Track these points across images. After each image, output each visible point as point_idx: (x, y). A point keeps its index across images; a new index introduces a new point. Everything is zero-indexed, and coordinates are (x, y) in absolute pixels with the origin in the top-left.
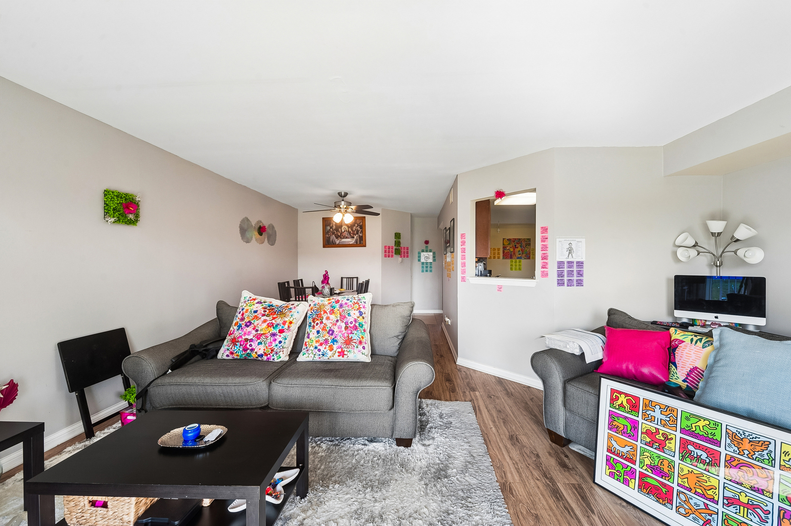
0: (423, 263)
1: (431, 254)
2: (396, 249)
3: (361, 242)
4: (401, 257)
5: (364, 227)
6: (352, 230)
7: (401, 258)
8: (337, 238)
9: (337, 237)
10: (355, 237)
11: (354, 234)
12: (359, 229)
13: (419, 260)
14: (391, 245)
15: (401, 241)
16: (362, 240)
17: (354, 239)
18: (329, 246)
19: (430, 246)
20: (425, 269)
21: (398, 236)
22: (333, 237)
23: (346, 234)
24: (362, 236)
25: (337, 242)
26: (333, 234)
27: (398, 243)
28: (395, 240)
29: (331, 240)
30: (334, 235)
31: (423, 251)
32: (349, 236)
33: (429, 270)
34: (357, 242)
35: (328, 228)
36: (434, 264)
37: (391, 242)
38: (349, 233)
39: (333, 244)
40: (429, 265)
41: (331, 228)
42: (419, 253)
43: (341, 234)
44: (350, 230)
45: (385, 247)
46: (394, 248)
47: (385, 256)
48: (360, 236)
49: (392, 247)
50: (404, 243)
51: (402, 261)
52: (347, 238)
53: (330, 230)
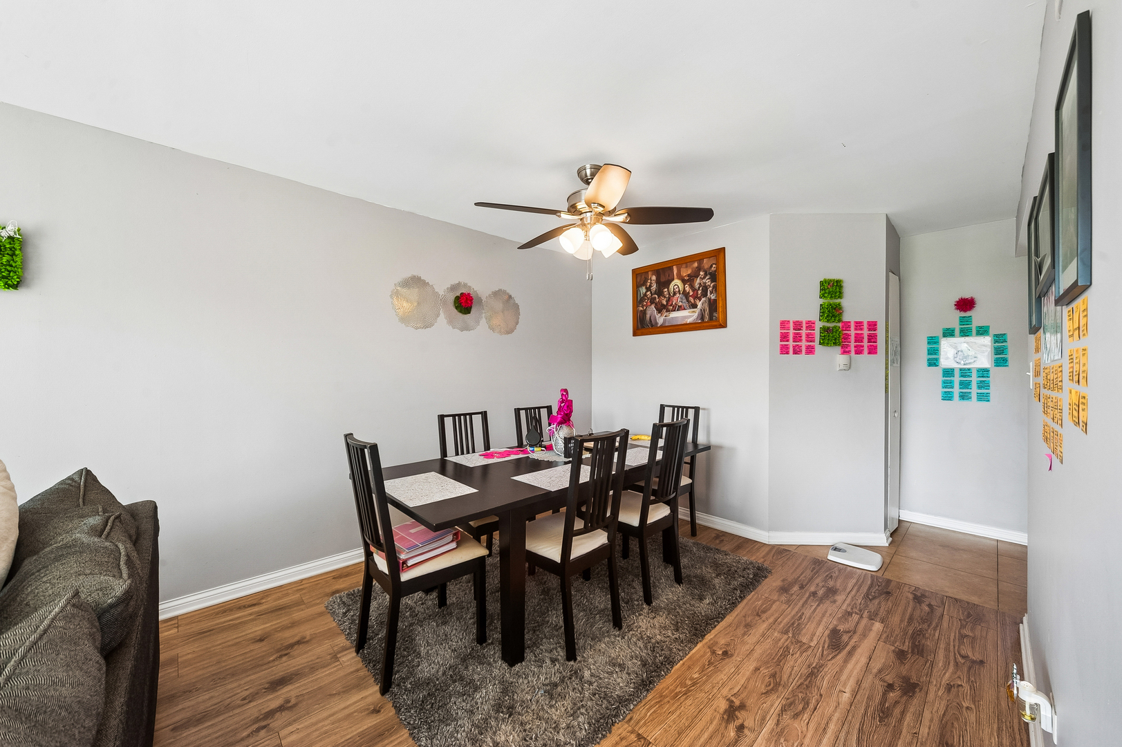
0: (948, 372)
1: (987, 341)
2: (825, 330)
3: (714, 318)
4: (845, 351)
5: (720, 277)
6: (692, 287)
7: (845, 357)
8: (659, 311)
9: (661, 308)
10: (700, 304)
11: (696, 297)
12: (707, 281)
13: (933, 363)
14: (804, 318)
15: (845, 302)
16: (716, 310)
17: (697, 310)
18: (643, 330)
19: (977, 316)
20: (956, 390)
21: (832, 289)
22: (652, 310)
23: (678, 300)
24: (715, 301)
25: (660, 320)
26: (652, 303)
27: (832, 312)
28: (821, 301)
29: (648, 316)
30: (653, 306)
31: (949, 333)
32: (685, 304)
33: (974, 396)
34: (702, 317)
35: (643, 290)
36: (997, 375)
37: (809, 308)
38: (686, 294)
39: (652, 326)
40: (974, 379)
41: (648, 289)
42: (933, 341)
43: (667, 301)
44: (687, 289)
45: (784, 324)
46: (819, 325)
47: (784, 350)
48: (710, 299)
49: (810, 325)
50: (855, 308)
51: (849, 367)
52: (680, 308)
53: (645, 295)
